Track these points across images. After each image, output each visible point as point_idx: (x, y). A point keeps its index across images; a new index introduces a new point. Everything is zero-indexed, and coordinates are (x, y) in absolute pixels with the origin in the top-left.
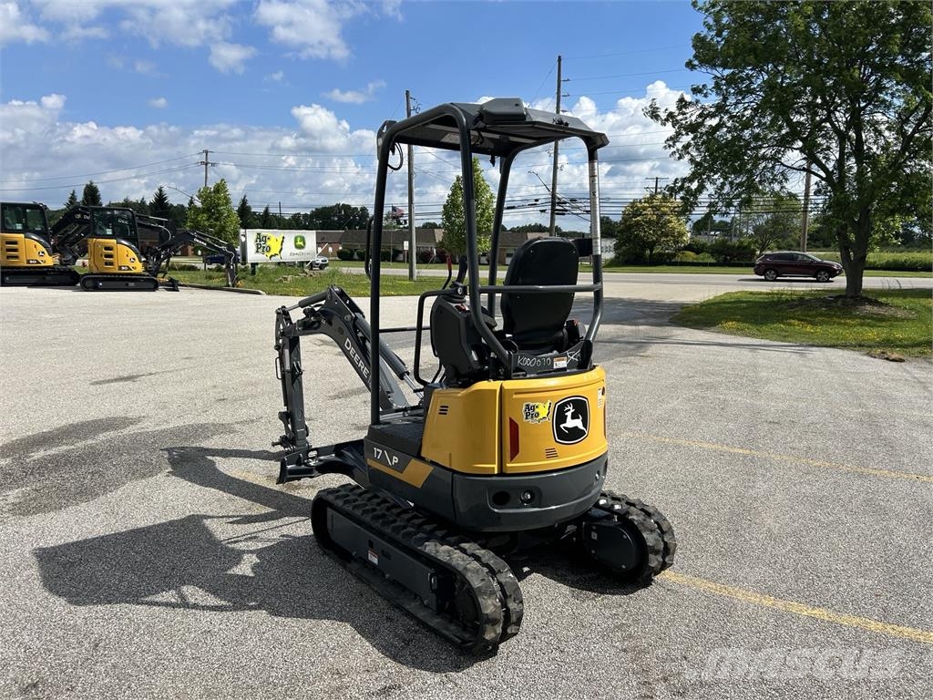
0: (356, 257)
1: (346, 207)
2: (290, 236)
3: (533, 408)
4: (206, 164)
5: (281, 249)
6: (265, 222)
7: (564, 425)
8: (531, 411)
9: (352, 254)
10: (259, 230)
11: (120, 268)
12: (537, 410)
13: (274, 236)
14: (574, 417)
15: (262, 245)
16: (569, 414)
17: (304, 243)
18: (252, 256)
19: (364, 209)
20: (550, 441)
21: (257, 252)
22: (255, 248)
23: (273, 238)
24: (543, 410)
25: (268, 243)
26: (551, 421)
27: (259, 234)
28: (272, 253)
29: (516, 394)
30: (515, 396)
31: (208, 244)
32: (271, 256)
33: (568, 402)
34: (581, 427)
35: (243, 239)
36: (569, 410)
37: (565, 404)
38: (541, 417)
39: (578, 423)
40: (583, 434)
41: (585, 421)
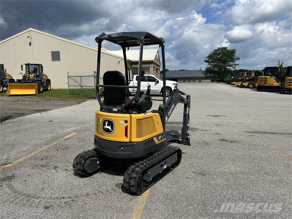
7: (105, 127)
12: (100, 120)
14: (108, 125)
16: (106, 124)
20: (102, 130)
29: (97, 115)
33: (106, 120)
34: (110, 129)
36: (106, 123)
38: (100, 122)
39: (109, 128)
40: (111, 131)
41: (112, 128)
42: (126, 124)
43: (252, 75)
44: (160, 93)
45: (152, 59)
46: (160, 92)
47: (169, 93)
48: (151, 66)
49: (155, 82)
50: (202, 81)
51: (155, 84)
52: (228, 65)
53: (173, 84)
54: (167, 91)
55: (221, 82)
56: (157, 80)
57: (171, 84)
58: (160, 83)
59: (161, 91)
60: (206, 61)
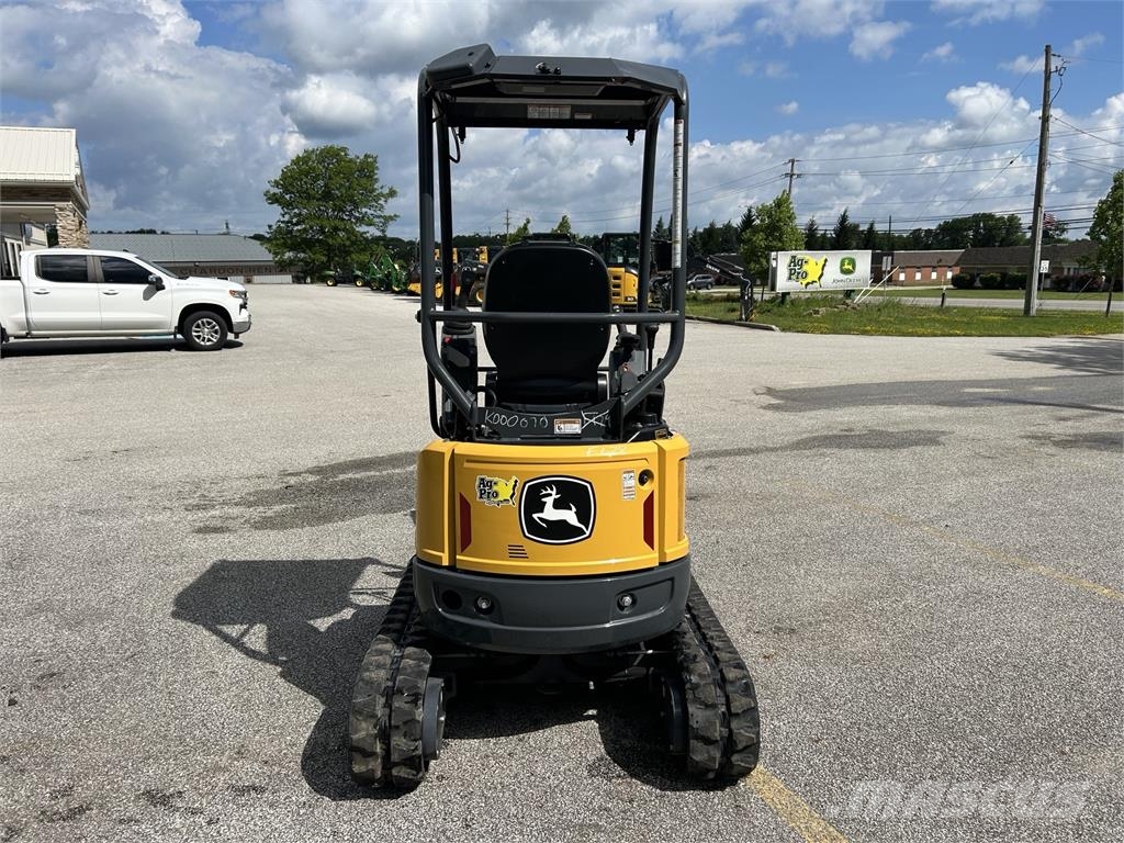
0: (978, 284)
1: (990, 217)
2: (835, 258)
3: (490, 484)
4: (791, 177)
5: (822, 275)
6: (868, 241)
7: (540, 515)
8: (487, 488)
9: (973, 280)
10: (794, 253)
11: (626, 299)
12: (495, 488)
13: (813, 261)
14: (557, 505)
15: (796, 270)
16: (549, 501)
17: (854, 268)
18: (783, 283)
19: (1012, 218)
20: (515, 533)
21: (790, 278)
22: (787, 275)
23: (812, 261)
24: (504, 489)
25: (805, 267)
26: (516, 505)
27: (794, 257)
28: (809, 280)
29: (468, 461)
30: (466, 465)
31: (722, 271)
32: (807, 284)
33: (549, 484)
34: (573, 521)
35: (774, 264)
36: (550, 495)
37: (544, 485)
38: (500, 498)
39: (569, 516)
40: (580, 532)
41: (584, 516)
42: (648, 488)
43: (481, 261)
44: (175, 334)
45: (66, 178)
46: (173, 330)
47: (216, 332)
48: (61, 209)
49: (145, 286)
50: (256, 278)
51: (147, 296)
52: (357, 218)
53: (233, 293)
54: (209, 323)
55: (344, 283)
56: (151, 274)
57: (223, 291)
58: (172, 291)
59: (176, 324)
60: (274, 199)
